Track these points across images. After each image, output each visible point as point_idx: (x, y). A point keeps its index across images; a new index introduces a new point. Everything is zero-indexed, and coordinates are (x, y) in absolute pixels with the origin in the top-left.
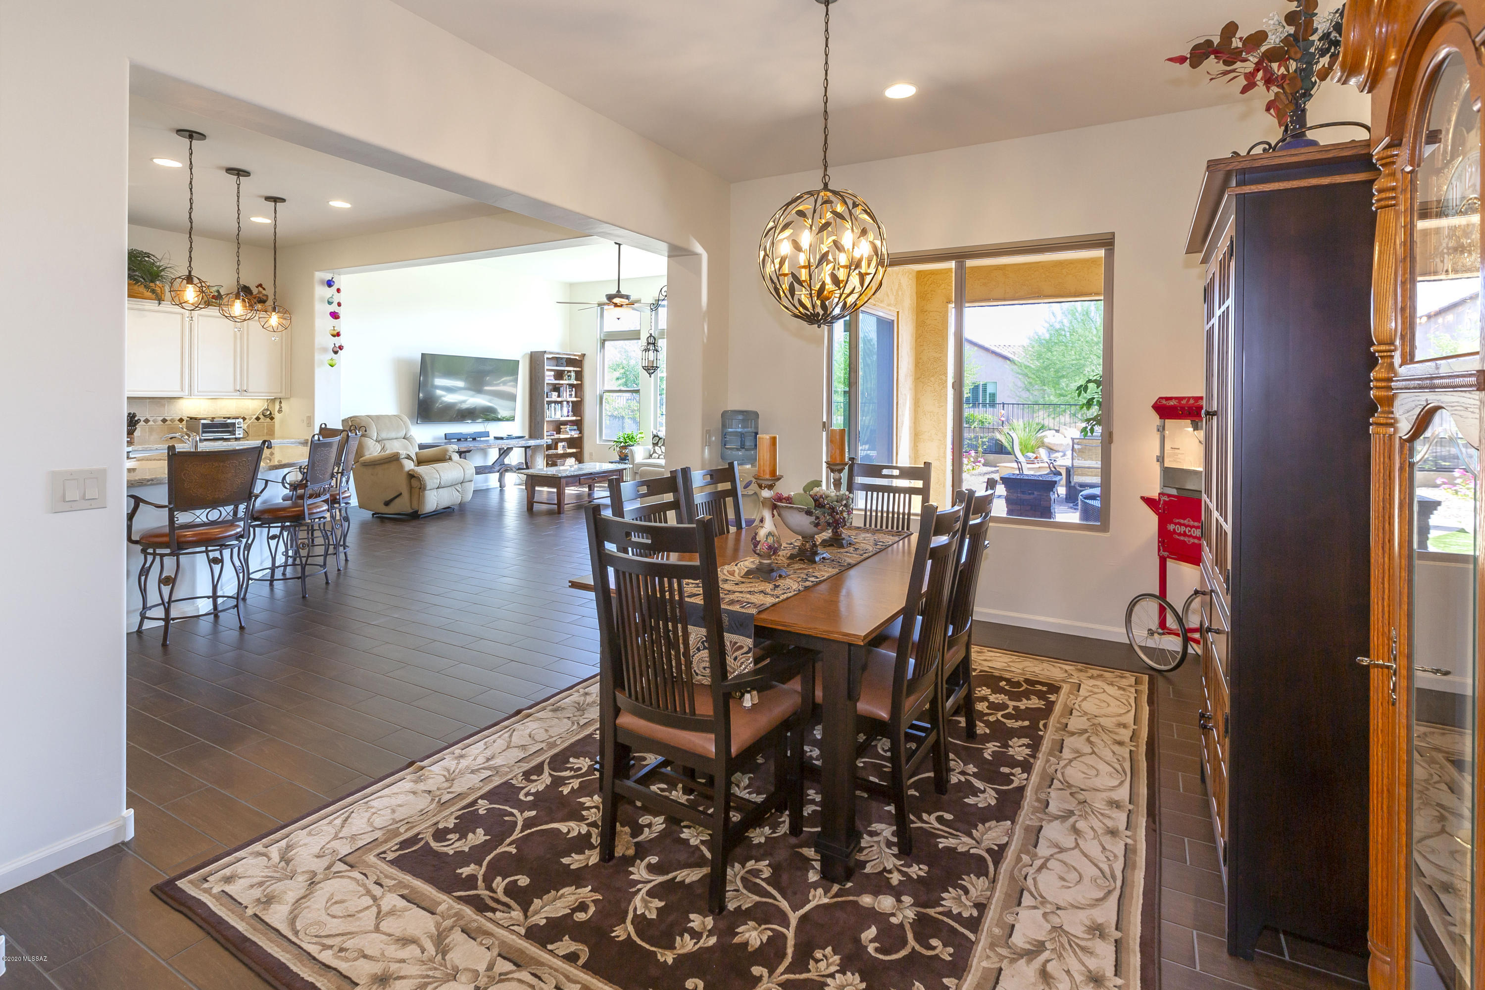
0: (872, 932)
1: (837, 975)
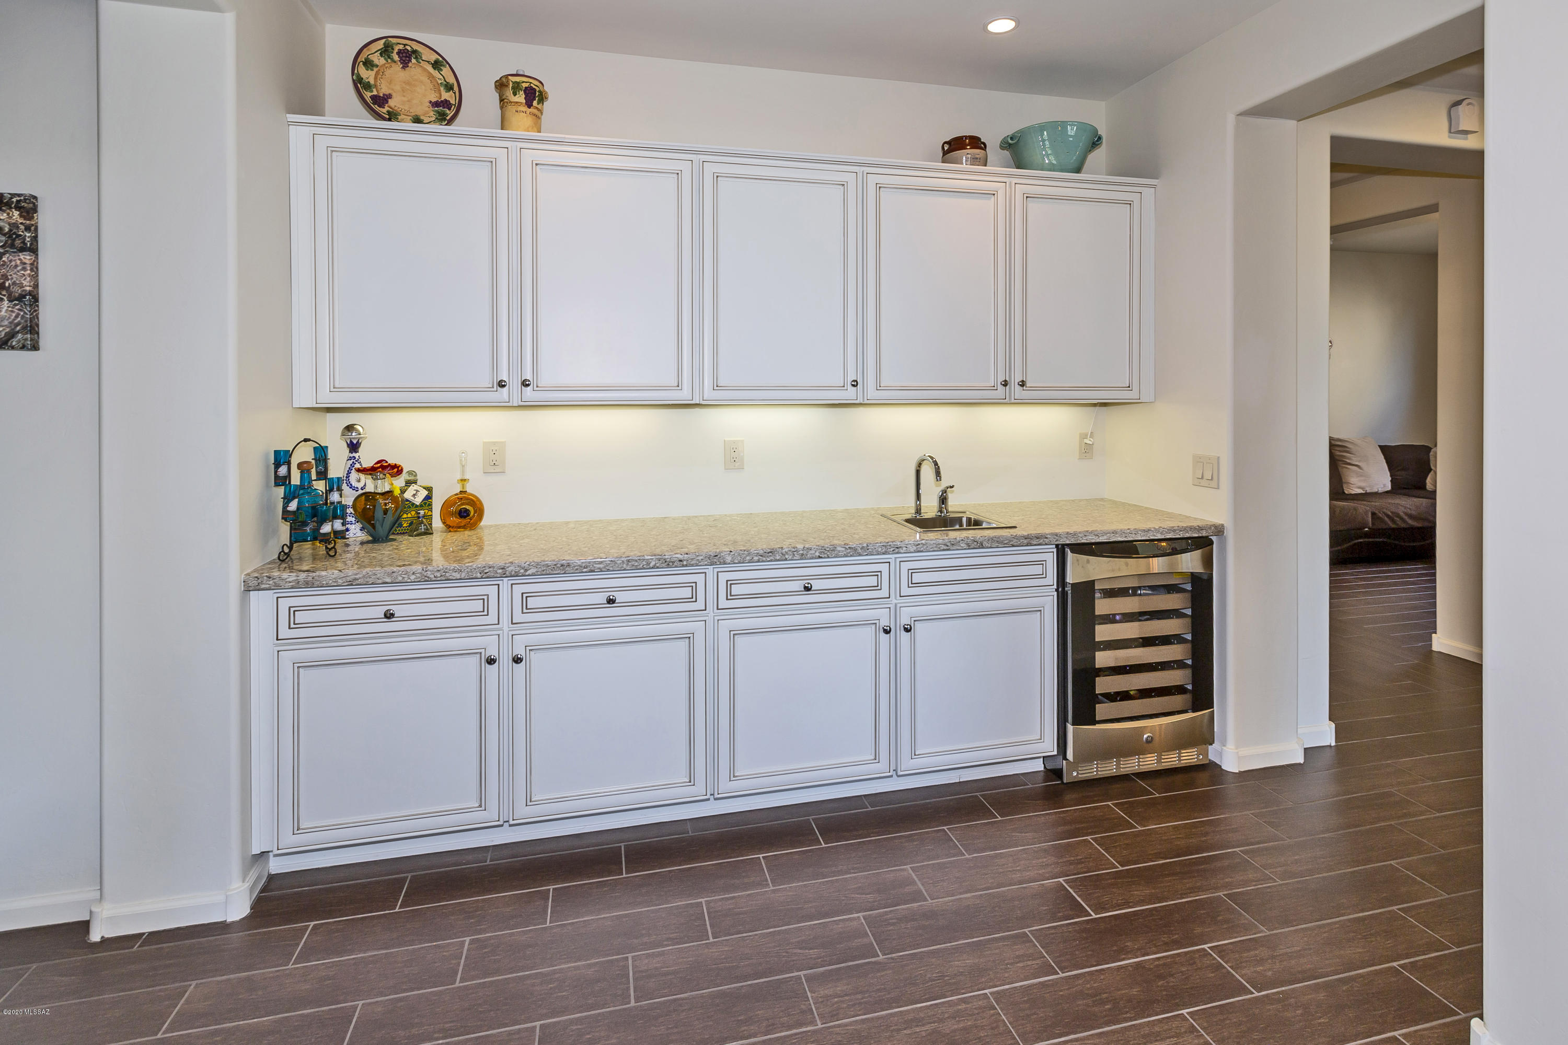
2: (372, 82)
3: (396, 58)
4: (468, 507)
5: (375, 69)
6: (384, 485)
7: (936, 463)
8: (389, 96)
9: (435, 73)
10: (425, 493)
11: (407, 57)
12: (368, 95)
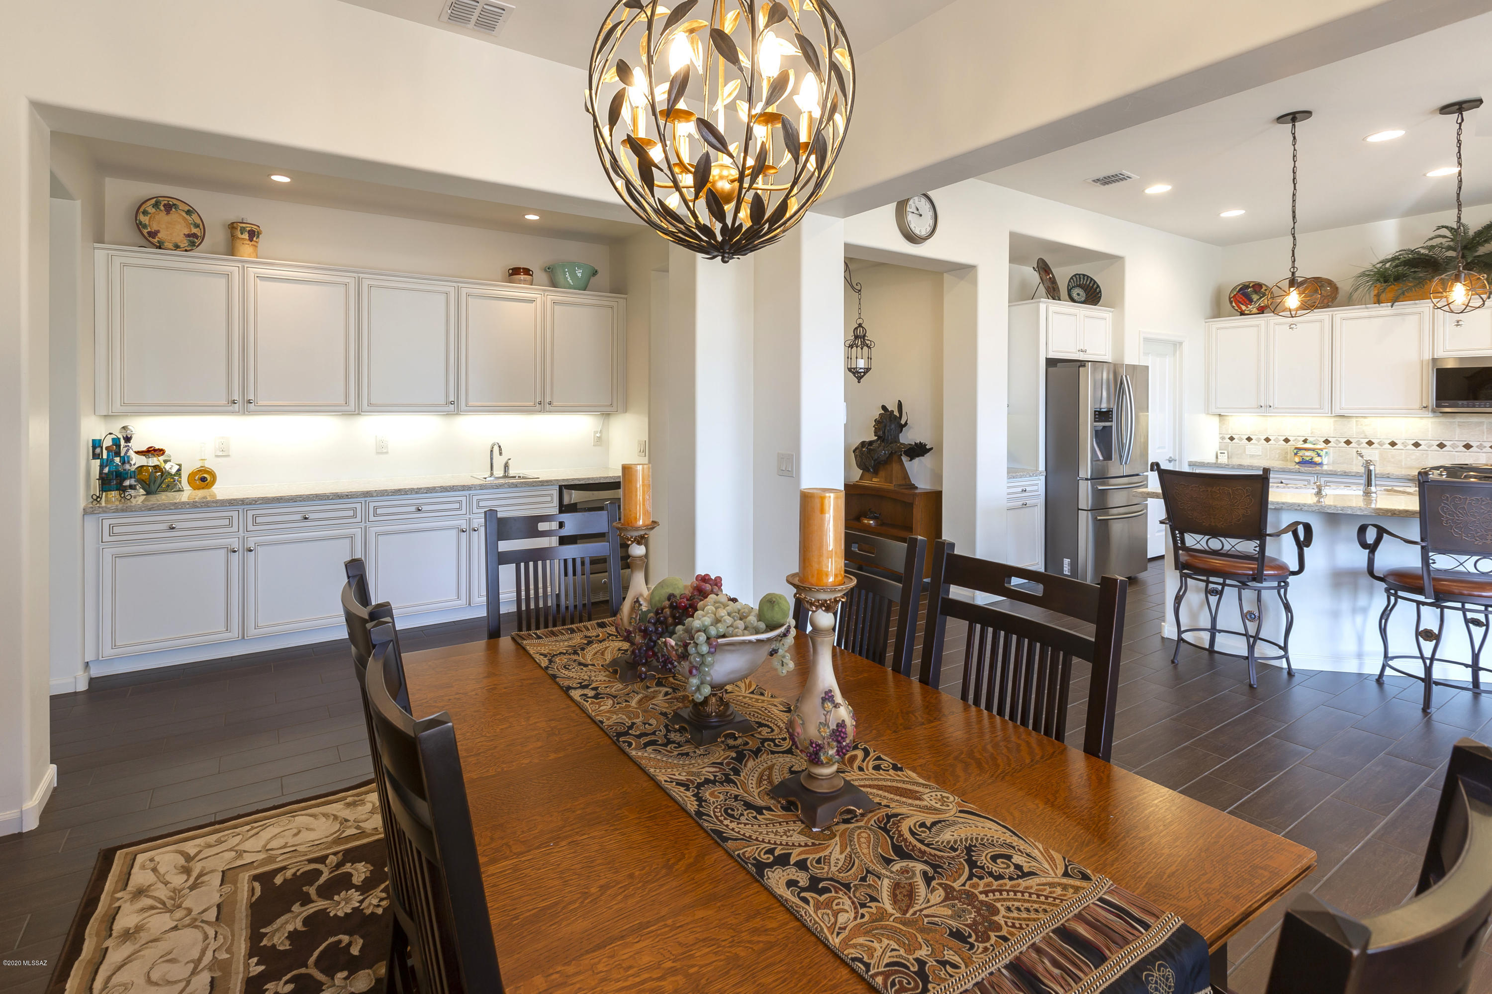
0: (355, 951)
1: (358, 904)
2: (147, 223)
3: (162, 208)
4: (205, 475)
5: (149, 215)
6: (153, 461)
7: (500, 447)
8: (158, 232)
9: (188, 217)
10: (178, 467)
11: (169, 208)
12: (145, 231)
